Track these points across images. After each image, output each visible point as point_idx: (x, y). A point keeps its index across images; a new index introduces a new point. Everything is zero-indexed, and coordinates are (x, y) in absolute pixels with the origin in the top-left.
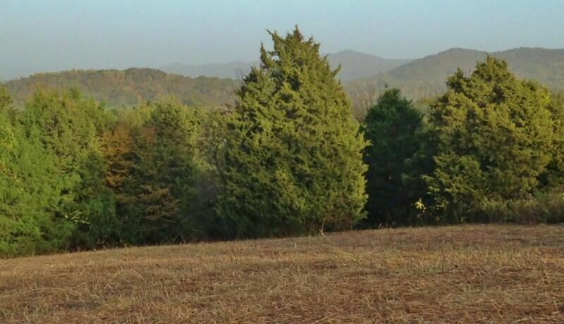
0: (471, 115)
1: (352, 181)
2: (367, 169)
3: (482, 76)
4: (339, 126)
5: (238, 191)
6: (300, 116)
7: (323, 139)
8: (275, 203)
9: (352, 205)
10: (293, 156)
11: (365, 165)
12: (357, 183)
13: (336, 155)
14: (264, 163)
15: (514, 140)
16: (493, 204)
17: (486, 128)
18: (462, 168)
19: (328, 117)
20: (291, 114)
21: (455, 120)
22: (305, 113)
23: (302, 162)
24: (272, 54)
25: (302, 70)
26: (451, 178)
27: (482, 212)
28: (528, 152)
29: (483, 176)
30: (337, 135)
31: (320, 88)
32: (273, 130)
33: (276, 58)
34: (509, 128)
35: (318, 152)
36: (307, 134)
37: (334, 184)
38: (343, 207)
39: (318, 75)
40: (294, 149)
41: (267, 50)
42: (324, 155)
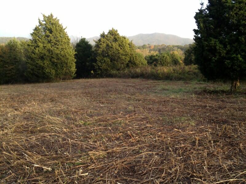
0: (108, 45)
1: (71, 64)
3: (111, 34)
4: (67, 46)
5: (31, 67)
6: (53, 42)
7: (61, 50)
8: (45, 71)
9: (71, 72)
10: (51, 56)
11: (75, 60)
13: (66, 56)
14: (40, 58)
15: (120, 53)
16: (114, 72)
17: (112, 49)
18: (105, 61)
19: (63, 43)
20: (49, 42)
21: (103, 46)
22: (54, 41)
23: (54, 58)
24: (43, 21)
25: (53, 27)
26: (102, 64)
27: (111, 74)
28: (124, 57)
29: (111, 63)
30: (66, 49)
31: (60, 33)
32: (43, 47)
33: (44, 23)
34: (119, 49)
35: (59, 55)
36: (55, 49)
37: (65, 65)
38: (68, 73)
39: (59, 29)
40: (51, 53)
41: (40, 20)
42: (61, 56)
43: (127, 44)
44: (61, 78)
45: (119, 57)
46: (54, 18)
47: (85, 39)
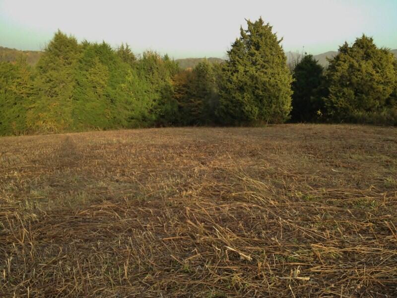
0: (351, 66)
1: (284, 99)
2: (293, 93)
3: (359, 46)
4: (280, 70)
5: (225, 103)
6: (259, 64)
7: (270, 77)
8: (243, 109)
9: (284, 112)
10: (254, 86)
11: (292, 91)
12: (287, 100)
13: (277, 85)
14: (239, 88)
15: (374, 80)
16: (361, 113)
17: (359, 73)
18: (344, 94)
19: (274, 65)
20: (254, 64)
21: (343, 69)
22: (262, 62)
23: (258, 89)
24: (247, 31)
25: (262, 40)
26: (337, 99)
27: (354, 117)
28: (381, 87)
29: (355, 98)
30: (278, 75)
31: (271, 49)
32: (244, 72)
33: (249, 33)
34: (372, 73)
35: (267, 83)
36: (262, 74)
37: (274, 100)
38: (279, 113)
39: (270, 42)
40: (255, 82)
41: (244, 29)
42: (270, 85)
43: (390, 64)
44: (267, 121)
45: (372, 87)
46: (265, 24)
47: (312, 56)
